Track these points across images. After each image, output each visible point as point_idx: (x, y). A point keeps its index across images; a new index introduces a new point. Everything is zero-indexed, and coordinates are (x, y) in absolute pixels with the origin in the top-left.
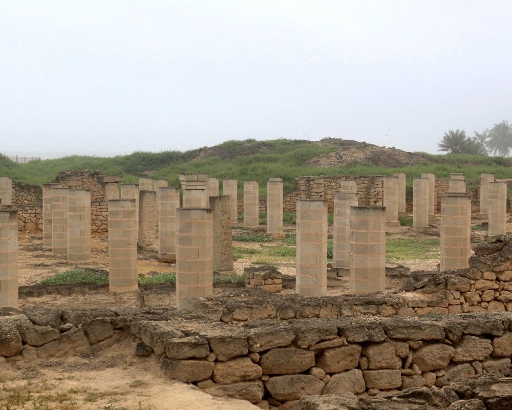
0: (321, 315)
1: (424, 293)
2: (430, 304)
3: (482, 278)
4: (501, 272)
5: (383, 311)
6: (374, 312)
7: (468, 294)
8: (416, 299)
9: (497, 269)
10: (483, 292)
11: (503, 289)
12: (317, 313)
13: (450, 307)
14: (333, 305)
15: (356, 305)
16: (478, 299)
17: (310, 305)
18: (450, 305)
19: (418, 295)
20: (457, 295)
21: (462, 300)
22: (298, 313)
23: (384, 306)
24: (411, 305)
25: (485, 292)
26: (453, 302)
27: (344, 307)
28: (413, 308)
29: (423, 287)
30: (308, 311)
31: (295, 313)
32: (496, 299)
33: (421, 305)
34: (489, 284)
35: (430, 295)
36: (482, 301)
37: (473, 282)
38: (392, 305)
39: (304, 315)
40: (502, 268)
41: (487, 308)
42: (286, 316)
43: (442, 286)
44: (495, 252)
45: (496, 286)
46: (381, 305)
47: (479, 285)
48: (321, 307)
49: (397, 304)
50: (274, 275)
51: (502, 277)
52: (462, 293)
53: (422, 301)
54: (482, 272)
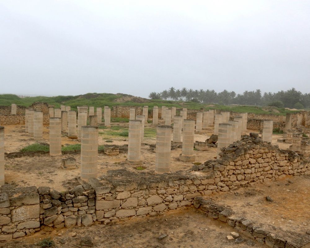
0: (159, 187)
1: (204, 172)
2: (207, 178)
3: (229, 165)
4: (236, 162)
5: (187, 182)
6: (183, 183)
7: (223, 172)
8: (201, 176)
9: (235, 160)
10: (229, 171)
11: (236, 169)
12: (157, 185)
13: (216, 179)
14: (165, 181)
15: (175, 180)
16: (227, 174)
17: (154, 182)
18: (216, 177)
19: (201, 173)
20: (219, 173)
21: (221, 175)
22: (149, 186)
23: (188, 180)
24: (199, 179)
25: (230, 171)
26: (217, 176)
27: (170, 182)
28: (200, 180)
29: (202, 169)
30: (153, 185)
31: (147, 186)
32: (233, 174)
33: (204, 179)
34: (232, 167)
35: (207, 173)
36: (228, 175)
37: (226, 167)
38: (191, 180)
39: (151, 187)
40: (237, 160)
41: (230, 178)
42: (143, 188)
43: (211, 169)
44: (233, 152)
45: (234, 168)
46: (186, 179)
47: (228, 168)
48: (159, 182)
49: (194, 179)
50: (116, 148)
51: (237, 164)
52: (221, 172)
53: (204, 177)
54: (229, 162)
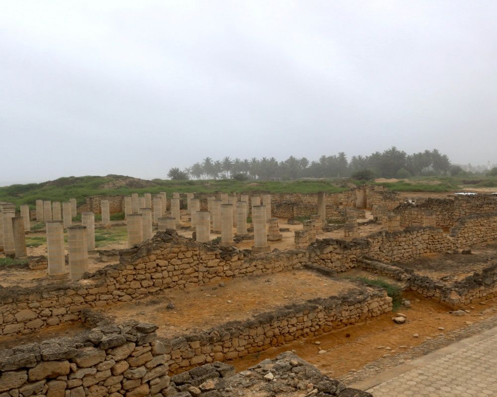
0: (30, 299)
1: (93, 279)
2: (96, 286)
3: (126, 269)
4: (136, 265)
5: (69, 293)
6: (62, 294)
7: (118, 279)
8: (88, 284)
9: (134, 263)
10: (127, 276)
11: (138, 274)
12: (27, 298)
13: (109, 287)
14: (37, 293)
15: (52, 291)
16: (124, 280)
17: (22, 294)
18: (108, 285)
19: (90, 281)
20: (112, 279)
21: (115, 282)
22: (15, 299)
23: (69, 290)
24: (85, 288)
25: (129, 276)
26: (110, 284)
27: (44, 293)
28: (87, 289)
29: (93, 276)
30: (21, 298)
31: (13, 299)
32: (135, 279)
33: (91, 287)
34: (130, 272)
35: (97, 281)
36: (126, 281)
37: (121, 272)
38: (74, 289)
39: (19, 300)
40: (137, 263)
41: (130, 285)
42: (7, 302)
43: (103, 275)
44: (133, 253)
45: (134, 273)
46: (67, 289)
47: (124, 273)
48: (29, 295)
49: (76, 288)
50: (43, 260)
51: (137, 267)
52: (114, 278)
53: (91, 285)
54: (126, 266)
